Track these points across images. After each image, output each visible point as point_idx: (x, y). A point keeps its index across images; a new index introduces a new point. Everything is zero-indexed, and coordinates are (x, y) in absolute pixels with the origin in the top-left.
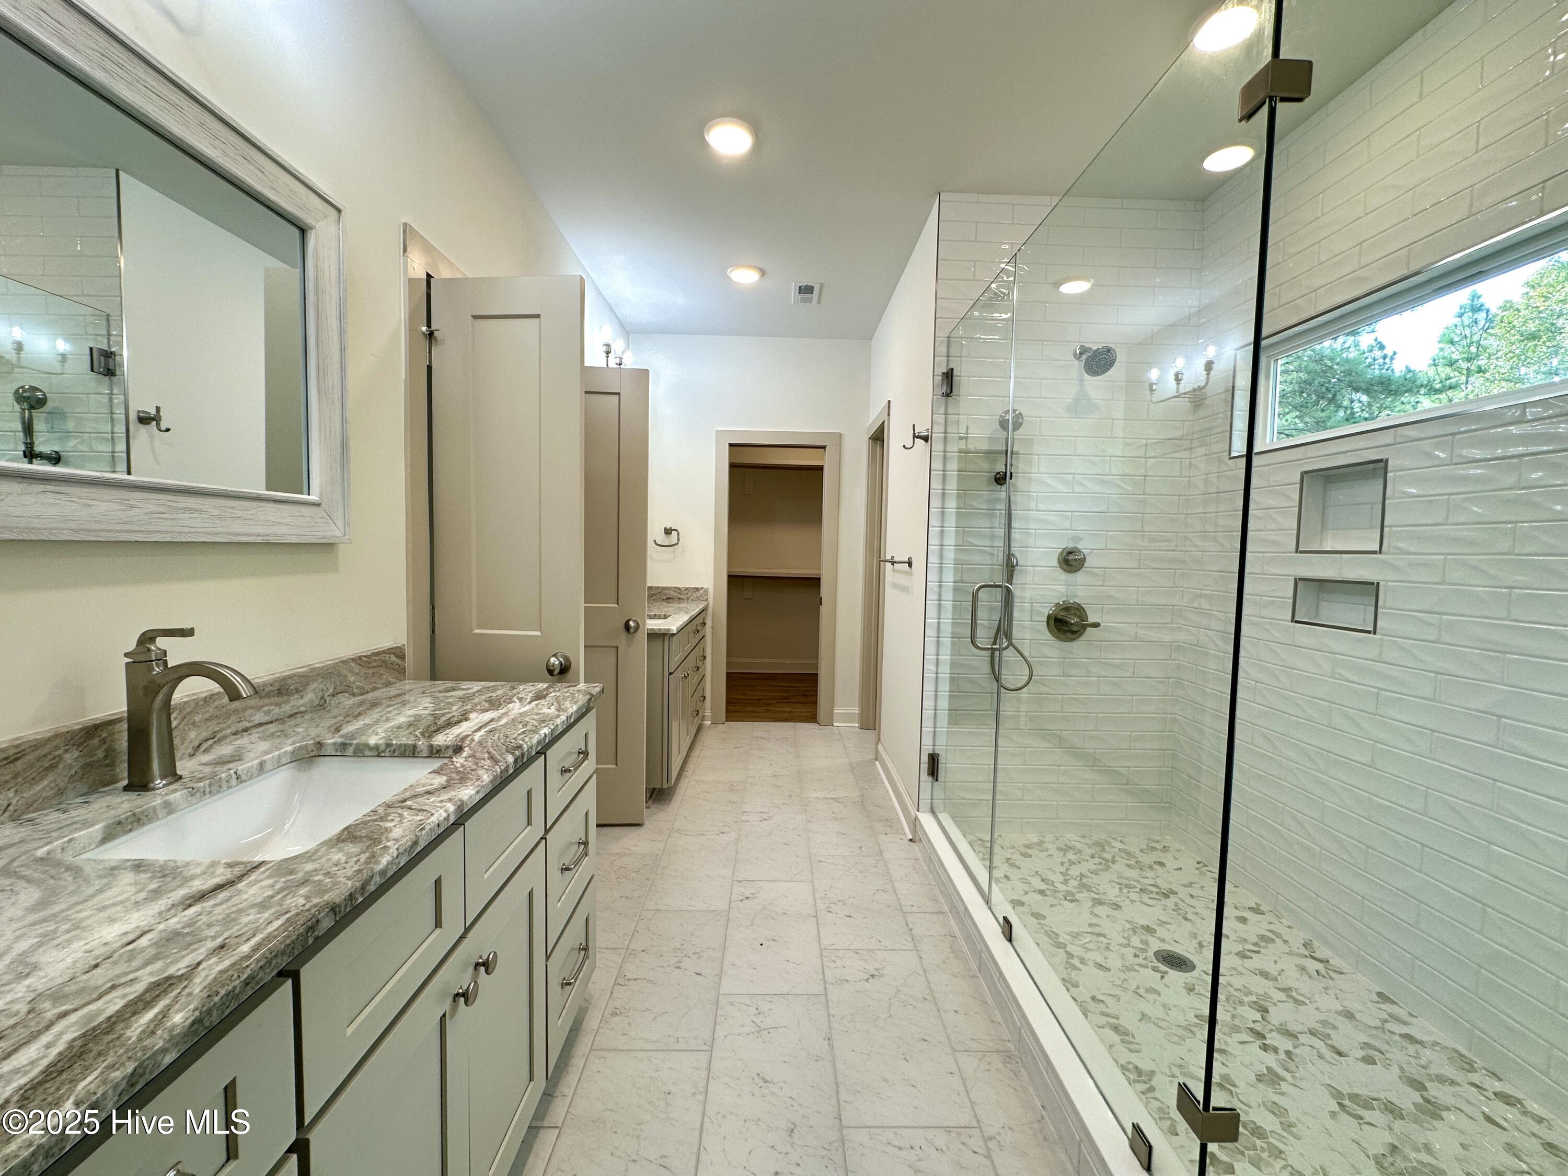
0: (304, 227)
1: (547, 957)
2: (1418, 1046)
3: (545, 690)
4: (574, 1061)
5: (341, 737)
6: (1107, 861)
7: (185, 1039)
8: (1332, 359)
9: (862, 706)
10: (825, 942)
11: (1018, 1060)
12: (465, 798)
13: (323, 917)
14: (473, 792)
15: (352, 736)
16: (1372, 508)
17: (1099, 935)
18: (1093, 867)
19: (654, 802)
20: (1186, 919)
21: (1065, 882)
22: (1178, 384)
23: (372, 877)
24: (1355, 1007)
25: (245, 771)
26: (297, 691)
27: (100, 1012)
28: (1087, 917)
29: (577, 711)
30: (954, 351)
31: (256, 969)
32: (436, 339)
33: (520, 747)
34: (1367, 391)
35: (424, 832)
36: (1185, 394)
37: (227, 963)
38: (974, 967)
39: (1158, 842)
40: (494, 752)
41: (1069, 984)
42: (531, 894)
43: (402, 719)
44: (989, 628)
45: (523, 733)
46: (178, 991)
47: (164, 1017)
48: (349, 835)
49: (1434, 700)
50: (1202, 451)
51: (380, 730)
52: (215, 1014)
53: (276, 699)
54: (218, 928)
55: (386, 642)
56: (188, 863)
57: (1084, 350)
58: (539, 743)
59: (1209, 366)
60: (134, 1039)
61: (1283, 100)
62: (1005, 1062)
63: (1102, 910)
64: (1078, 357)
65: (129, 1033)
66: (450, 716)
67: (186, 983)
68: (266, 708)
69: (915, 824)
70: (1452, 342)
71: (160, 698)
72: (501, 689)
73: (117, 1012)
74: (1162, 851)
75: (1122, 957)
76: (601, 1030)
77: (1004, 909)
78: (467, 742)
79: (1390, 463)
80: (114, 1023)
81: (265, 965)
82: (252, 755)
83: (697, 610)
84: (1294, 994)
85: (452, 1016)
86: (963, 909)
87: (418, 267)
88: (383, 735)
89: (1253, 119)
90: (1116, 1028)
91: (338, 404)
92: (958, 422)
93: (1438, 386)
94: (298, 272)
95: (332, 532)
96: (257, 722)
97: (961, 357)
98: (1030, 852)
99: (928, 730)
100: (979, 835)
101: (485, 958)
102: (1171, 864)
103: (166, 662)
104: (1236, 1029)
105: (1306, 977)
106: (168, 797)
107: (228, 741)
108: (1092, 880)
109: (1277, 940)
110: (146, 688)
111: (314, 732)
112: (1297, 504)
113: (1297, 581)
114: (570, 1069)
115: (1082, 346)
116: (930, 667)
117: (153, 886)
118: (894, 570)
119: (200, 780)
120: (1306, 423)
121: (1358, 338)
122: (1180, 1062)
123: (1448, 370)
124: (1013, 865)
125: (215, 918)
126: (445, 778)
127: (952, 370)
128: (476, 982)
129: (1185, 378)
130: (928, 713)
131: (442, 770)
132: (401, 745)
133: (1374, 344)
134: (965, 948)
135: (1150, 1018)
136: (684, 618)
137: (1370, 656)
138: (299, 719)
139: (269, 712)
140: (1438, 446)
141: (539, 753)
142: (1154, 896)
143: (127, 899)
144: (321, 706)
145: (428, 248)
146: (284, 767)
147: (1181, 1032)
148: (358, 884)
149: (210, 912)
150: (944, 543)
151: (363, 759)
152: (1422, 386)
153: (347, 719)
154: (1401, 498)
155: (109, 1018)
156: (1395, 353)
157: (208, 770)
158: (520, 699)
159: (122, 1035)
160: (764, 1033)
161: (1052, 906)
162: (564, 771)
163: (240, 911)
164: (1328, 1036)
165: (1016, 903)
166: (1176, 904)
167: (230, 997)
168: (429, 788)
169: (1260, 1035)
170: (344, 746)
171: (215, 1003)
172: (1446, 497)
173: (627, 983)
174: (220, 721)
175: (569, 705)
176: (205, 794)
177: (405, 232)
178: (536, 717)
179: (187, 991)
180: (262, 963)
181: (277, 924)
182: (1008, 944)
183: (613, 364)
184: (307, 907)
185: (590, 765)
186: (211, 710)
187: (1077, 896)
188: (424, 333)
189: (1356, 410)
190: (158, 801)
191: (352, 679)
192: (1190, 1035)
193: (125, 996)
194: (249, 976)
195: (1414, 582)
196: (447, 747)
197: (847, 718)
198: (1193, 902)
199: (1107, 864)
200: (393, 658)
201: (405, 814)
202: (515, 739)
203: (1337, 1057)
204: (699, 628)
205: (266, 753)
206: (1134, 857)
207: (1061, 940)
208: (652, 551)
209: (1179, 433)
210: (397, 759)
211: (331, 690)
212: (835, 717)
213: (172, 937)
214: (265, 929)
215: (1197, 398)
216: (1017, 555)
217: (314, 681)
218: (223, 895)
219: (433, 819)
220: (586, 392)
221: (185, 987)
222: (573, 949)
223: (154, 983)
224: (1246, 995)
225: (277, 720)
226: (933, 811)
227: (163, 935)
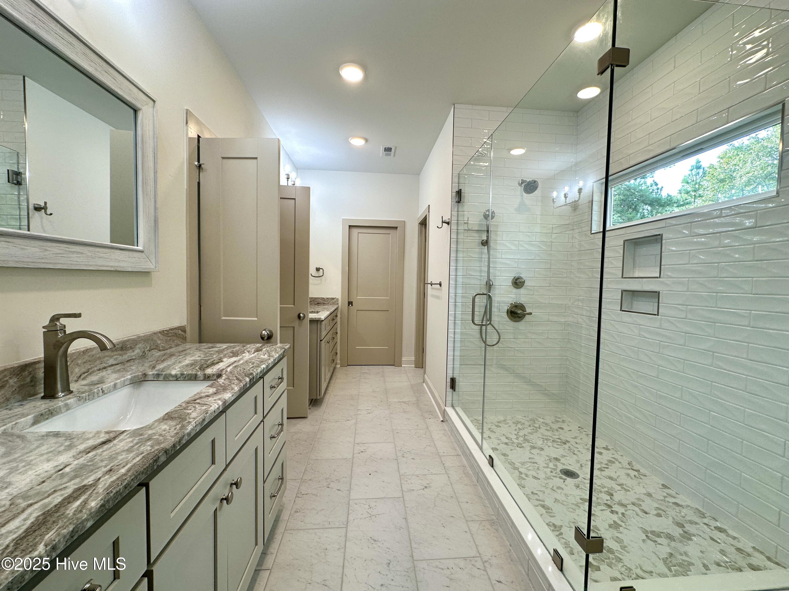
0: (135, 108)
1: (264, 482)
2: (681, 508)
3: (261, 347)
4: (276, 536)
5: (156, 371)
6: (537, 428)
7: (97, 514)
8: (634, 190)
9: (416, 356)
10: (402, 472)
11: (498, 524)
12: (227, 398)
13: (161, 456)
14: (231, 395)
15: (163, 370)
16: (656, 257)
17: (534, 463)
18: (530, 431)
19: (312, 406)
20: (574, 454)
21: (517, 439)
22: (566, 199)
23: (184, 436)
24: (652, 491)
25: (107, 388)
26: (131, 348)
27: (50, 503)
28: (528, 455)
29: (278, 357)
30: (461, 181)
31: (130, 480)
32: (202, 169)
33: (252, 374)
34: (650, 205)
35: (208, 415)
36: (570, 203)
37: (115, 478)
38: (475, 480)
39: (560, 418)
40: (239, 377)
41: (522, 486)
42: (256, 449)
43: (187, 362)
44: (480, 316)
45: (253, 367)
46: (91, 491)
47: (85, 503)
48: (168, 417)
49: (685, 346)
50: (577, 231)
51: (176, 367)
52: (111, 502)
53: (120, 352)
54: (106, 462)
55: (176, 323)
56: (84, 432)
57: (523, 182)
58: (261, 372)
59: (580, 190)
60: (71, 514)
61: (617, 66)
62: (491, 526)
63: (535, 451)
64: (520, 185)
65: (68, 512)
66: (212, 360)
67: (94, 488)
68: (115, 357)
69: (444, 413)
70: (688, 183)
71: (62, 349)
72: (238, 347)
73: (59, 502)
74: (562, 422)
75: (545, 473)
76: (289, 520)
77: (489, 452)
78: (224, 372)
79: (664, 236)
80: (59, 508)
81: (134, 478)
82: (109, 380)
83: (333, 309)
84: (624, 487)
85: (220, 509)
86: (469, 452)
87: (193, 132)
88: (179, 369)
89: (604, 74)
90: (543, 506)
91: (153, 200)
92: (464, 215)
93: (682, 203)
94: (132, 133)
95: (149, 266)
96: (110, 364)
97: (465, 184)
98: (500, 424)
99: (450, 366)
100: (477, 418)
101: (235, 480)
102: (566, 428)
103: (65, 331)
104: (599, 504)
105: (629, 478)
106: (67, 401)
107: (95, 373)
108: (530, 437)
109: (616, 462)
110: (54, 345)
111: (141, 369)
112: (622, 255)
113: (623, 291)
114: (275, 540)
115: (522, 180)
116: (451, 335)
117: (67, 443)
118: (432, 288)
119: (83, 393)
120: (623, 220)
121: (646, 180)
122: (573, 520)
123: (686, 195)
124: (492, 431)
125: (104, 458)
126: (215, 389)
127: (461, 190)
128: (232, 493)
129: (569, 196)
130: (450, 358)
131: (213, 385)
132: (189, 374)
133: (653, 183)
134: (470, 472)
135: (559, 501)
136: (328, 313)
137: (656, 326)
138: (132, 363)
139: (117, 358)
140: (685, 228)
141: (261, 378)
142: (559, 444)
143: (54, 450)
144: (143, 356)
145: (198, 122)
146: (125, 387)
147: (574, 507)
148: (177, 440)
149: (101, 455)
150: (458, 274)
151: (169, 382)
152: (675, 203)
153: (158, 362)
154: (668, 252)
155: (56, 506)
156: (662, 187)
157: (87, 388)
158: (249, 352)
159: (64, 513)
160: (373, 517)
161: (511, 450)
162: (272, 387)
163: (117, 454)
164: (640, 505)
165: (494, 449)
166: (569, 447)
167: (118, 494)
168: (207, 394)
169: (610, 506)
170: (158, 375)
171: (111, 497)
172: (688, 252)
173: (302, 496)
174: (91, 363)
175: (274, 354)
176: (86, 400)
177: (187, 113)
178: (258, 360)
179: (95, 491)
180: (133, 477)
181: (138, 459)
182: (492, 468)
183: (290, 184)
184: (153, 450)
185: (284, 385)
186: (86, 358)
187: (523, 445)
188: (196, 166)
189: (645, 214)
190: (61, 404)
191: (159, 342)
192: (577, 508)
193: (62, 495)
194: (127, 484)
195: (674, 291)
196: (213, 375)
197: (408, 362)
198: (576, 446)
199: (536, 430)
200: (180, 332)
201: (197, 406)
202: (249, 370)
203: (644, 514)
204: (334, 318)
205: (117, 379)
206: (549, 425)
207: (516, 466)
208: (311, 279)
209: (568, 222)
210: (188, 382)
211: (148, 348)
212: (403, 362)
213: (82, 467)
214: (132, 461)
215: (575, 206)
216: (492, 280)
217: (140, 343)
218: (106, 447)
219: (212, 408)
220: (281, 198)
221: (94, 489)
222: (275, 479)
223: (77, 488)
224: (603, 488)
225: (121, 363)
226: (453, 406)
227: (78, 466)
